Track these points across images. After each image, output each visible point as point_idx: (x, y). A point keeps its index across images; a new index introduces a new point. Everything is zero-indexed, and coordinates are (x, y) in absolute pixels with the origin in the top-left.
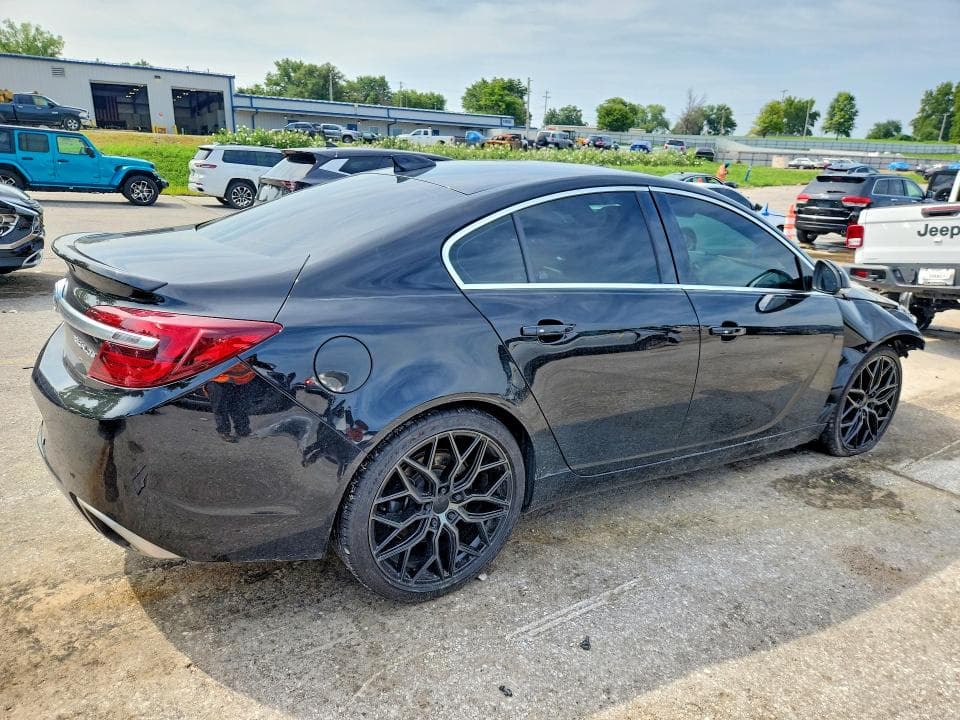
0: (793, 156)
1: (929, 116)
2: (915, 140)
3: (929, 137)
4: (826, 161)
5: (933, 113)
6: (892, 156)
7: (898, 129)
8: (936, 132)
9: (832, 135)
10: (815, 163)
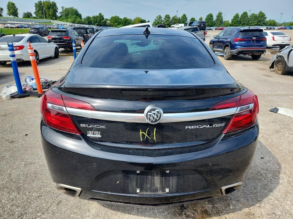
0: (4, 24)
1: (38, 11)
2: (38, 18)
3: (41, 18)
4: (17, 25)
5: (39, 10)
6: (35, 23)
7: (31, 15)
8: (43, 16)
9: (12, 16)
10: (14, 26)
